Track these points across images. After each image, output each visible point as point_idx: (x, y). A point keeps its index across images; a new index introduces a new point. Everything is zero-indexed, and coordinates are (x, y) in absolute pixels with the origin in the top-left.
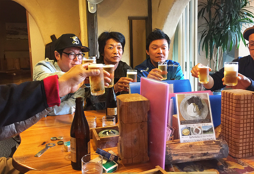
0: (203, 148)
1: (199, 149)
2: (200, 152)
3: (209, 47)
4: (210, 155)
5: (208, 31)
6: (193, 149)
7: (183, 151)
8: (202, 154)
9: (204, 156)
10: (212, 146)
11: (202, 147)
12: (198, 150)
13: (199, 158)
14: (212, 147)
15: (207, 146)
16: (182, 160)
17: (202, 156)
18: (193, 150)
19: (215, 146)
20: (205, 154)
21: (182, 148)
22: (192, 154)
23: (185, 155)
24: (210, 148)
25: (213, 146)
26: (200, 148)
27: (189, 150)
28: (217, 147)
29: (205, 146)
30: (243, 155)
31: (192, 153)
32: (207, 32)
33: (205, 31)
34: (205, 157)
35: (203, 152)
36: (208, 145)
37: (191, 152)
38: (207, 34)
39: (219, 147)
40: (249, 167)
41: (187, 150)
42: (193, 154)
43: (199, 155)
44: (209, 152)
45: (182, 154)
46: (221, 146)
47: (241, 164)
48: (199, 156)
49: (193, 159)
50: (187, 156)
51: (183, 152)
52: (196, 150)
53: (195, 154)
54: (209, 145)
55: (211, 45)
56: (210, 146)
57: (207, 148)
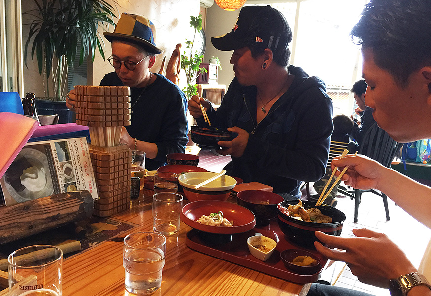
0: (49, 208)
1: (43, 210)
2: (45, 216)
3: (44, 54)
4: (62, 218)
5: (41, 24)
6: (32, 212)
7: (11, 218)
8: (48, 218)
9: (51, 221)
10: (65, 202)
11: (49, 206)
12: (41, 212)
13: (43, 226)
14: (66, 204)
15: (57, 204)
16: (9, 237)
17: (48, 222)
18: (32, 214)
19: (71, 201)
20: (54, 218)
21: (9, 214)
22: (30, 222)
23: (15, 227)
24: (62, 205)
25: (68, 201)
26: (45, 209)
27: (24, 215)
28: (74, 202)
29: (53, 205)
30: (115, 210)
31: (30, 220)
32: (39, 27)
33: (36, 25)
34: (54, 222)
35: (51, 215)
36: (58, 201)
37: (27, 219)
38: (39, 30)
39: (78, 202)
40: (124, 224)
41: (20, 216)
42: (32, 221)
43: (42, 221)
44: (62, 212)
45: (10, 225)
46: (82, 200)
47: (112, 223)
48: (42, 224)
49: (32, 231)
50: (20, 227)
51: (10, 222)
52: (36, 213)
53: (36, 221)
54: (61, 201)
55: (48, 51)
56: (63, 202)
57: (57, 206)
